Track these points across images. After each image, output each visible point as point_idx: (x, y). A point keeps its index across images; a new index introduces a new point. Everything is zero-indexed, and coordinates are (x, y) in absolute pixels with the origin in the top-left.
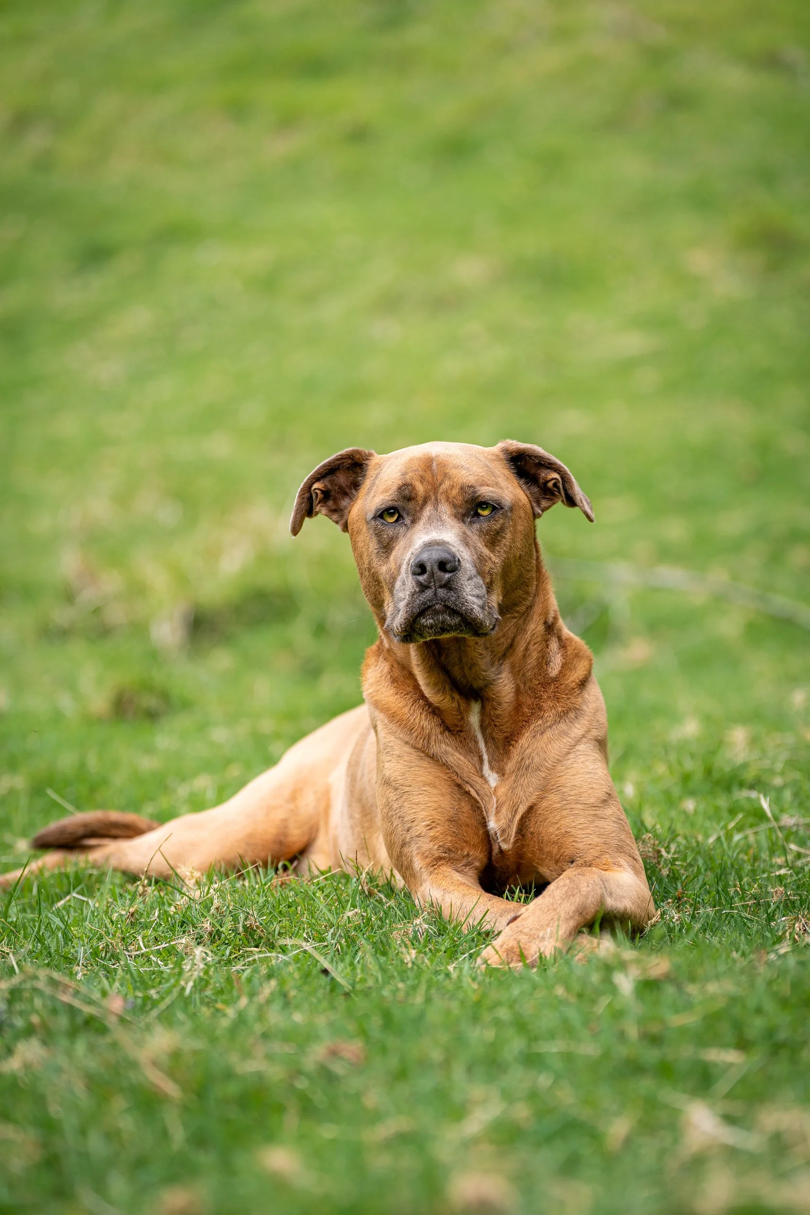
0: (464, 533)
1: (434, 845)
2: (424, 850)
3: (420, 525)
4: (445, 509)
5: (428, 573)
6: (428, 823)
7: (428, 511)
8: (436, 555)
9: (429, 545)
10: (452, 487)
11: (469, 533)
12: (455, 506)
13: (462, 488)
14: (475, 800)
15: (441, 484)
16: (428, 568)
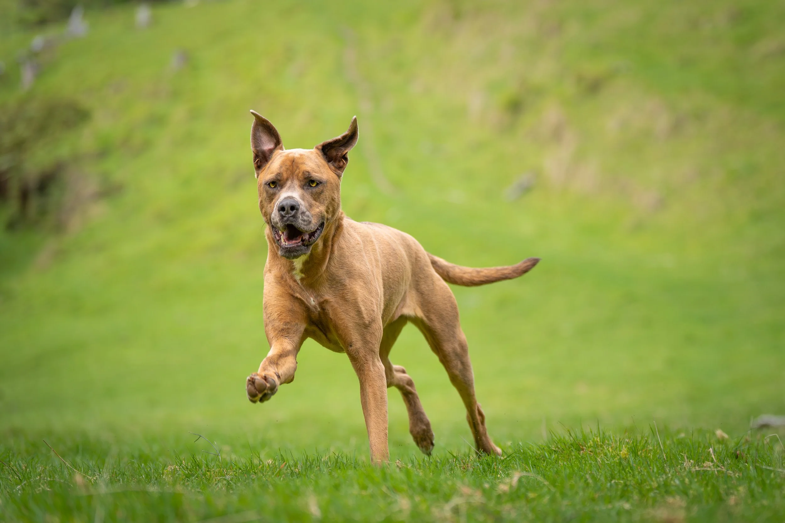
0: (303, 195)
1: (281, 323)
2: (275, 326)
3: (284, 189)
4: (296, 183)
5: (286, 211)
6: (279, 313)
7: (289, 183)
8: (290, 202)
9: (286, 198)
10: (299, 172)
11: (305, 194)
12: (300, 181)
13: (303, 173)
14: (300, 299)
15: (296, 171)
16: (286, 209)
